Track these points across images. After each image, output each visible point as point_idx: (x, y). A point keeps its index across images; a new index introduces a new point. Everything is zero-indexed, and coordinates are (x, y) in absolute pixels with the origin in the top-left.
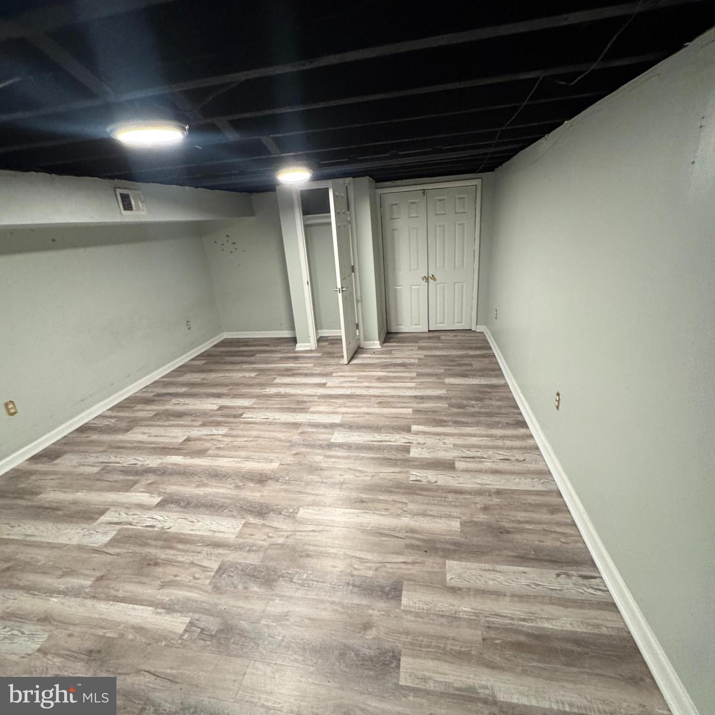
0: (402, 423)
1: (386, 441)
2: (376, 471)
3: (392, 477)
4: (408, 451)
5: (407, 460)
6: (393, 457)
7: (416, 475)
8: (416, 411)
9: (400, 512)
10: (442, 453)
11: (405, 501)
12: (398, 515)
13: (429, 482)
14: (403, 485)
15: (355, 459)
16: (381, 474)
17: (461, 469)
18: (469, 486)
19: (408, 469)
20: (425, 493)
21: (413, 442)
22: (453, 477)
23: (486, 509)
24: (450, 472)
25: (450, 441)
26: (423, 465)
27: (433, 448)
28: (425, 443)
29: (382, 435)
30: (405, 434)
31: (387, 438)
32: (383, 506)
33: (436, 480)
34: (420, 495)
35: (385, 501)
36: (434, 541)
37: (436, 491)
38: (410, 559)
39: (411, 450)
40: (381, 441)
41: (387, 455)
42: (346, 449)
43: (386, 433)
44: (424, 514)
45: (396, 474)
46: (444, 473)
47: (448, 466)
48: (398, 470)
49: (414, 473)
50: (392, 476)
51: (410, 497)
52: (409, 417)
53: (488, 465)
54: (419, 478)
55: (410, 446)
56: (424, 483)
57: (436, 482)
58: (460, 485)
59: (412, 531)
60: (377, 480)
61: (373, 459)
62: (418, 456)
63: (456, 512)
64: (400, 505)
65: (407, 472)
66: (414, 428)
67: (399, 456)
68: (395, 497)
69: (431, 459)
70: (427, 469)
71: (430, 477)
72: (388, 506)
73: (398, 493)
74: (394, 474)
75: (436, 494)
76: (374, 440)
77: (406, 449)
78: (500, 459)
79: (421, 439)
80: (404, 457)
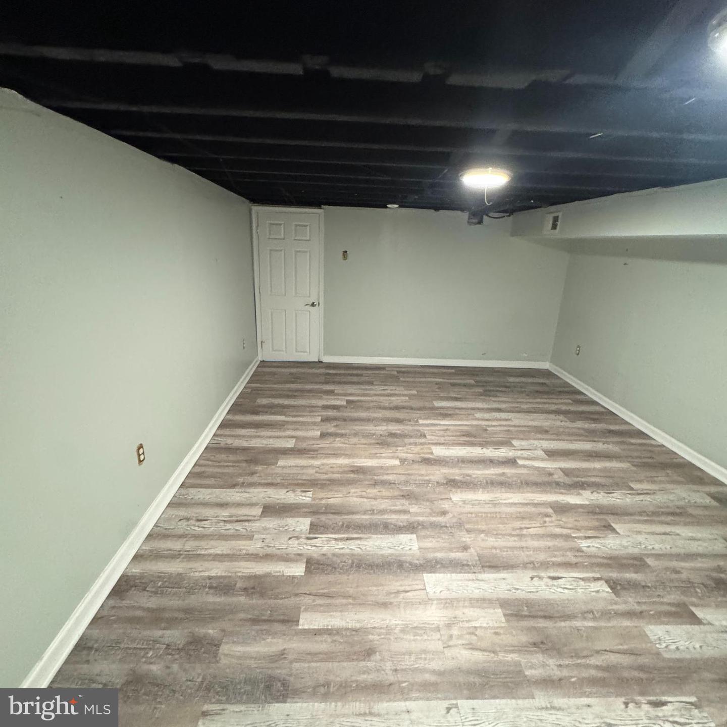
0: (320, 582)
1: (341, 539)
2: (347, 499)
3: (330, 493)
4: (312, 525)
5: (315, 513)
6: (331, 516)
7: (305, 498)
8: (290, 620)
9: (322, 467)
10: (271, 526)
11: (317, 475)
12: (323, 465)
13: (294, 491)
14: (319, 487)
15: (373, 510)
16: (341, 496)
17: (257, 507)
18: (256, 490)
19: (313, 502)
20: (300, 481)
21: (305, 541)
22: (270, 497)
23: (252, 474)
24: (270, 502)
25: (254, 546)
26: (297, 508)
27: (280, 531)
28: (290, 538)
29: (347, 551)
30: (315, 556)
31: (341, 545)
32: (335, 470)
33: (287, 494)
34: (305, 480)
35: (333, 473)
36: (299, 454)
37: (290, 484)
38: (315, 446)
39: (308, 527)
40: (348, 539)
41: (338, 519)
42: (391, 524)
43: (343, 555)
44: (303, 467)
45: (326, 496)
46: (279, 501)
47: (270, 510)
48: (324, 502)
49: (308, 499)
50: (330, 495)
51: (313, 477)
52: (308, 600)
53: (225, 513)
54: (304, 494)
55: (309, 533)
56: (299, 490)
57: (287, 492)
58: (266, 490)
59: (313, 458)
60: (344, 490)
61: (353, 513)
62: (301, 519)
63: (279, 471)
64: (321, 471)
65: (314, 499)
66: (298, 570)
67: (323, 518)
68: (325, 477)
69: (287, 517)
70: (294, 504)
71: (293, 496)
72: (331, 470)
73: (324, 480)
74: (329, 496)
75: (290, 482)
76: (358, 542)
77: (314, 528)
78: (207, 520)
79: (295, 547)
80: (317, 516)
